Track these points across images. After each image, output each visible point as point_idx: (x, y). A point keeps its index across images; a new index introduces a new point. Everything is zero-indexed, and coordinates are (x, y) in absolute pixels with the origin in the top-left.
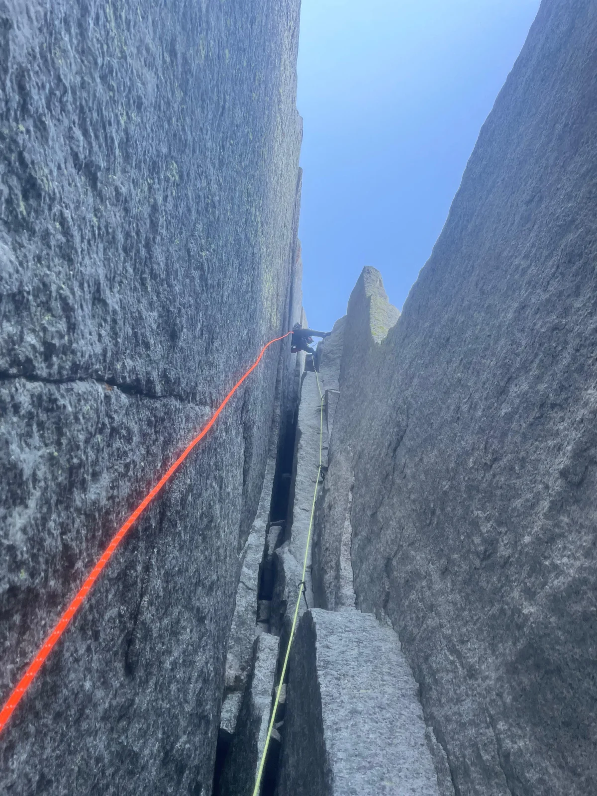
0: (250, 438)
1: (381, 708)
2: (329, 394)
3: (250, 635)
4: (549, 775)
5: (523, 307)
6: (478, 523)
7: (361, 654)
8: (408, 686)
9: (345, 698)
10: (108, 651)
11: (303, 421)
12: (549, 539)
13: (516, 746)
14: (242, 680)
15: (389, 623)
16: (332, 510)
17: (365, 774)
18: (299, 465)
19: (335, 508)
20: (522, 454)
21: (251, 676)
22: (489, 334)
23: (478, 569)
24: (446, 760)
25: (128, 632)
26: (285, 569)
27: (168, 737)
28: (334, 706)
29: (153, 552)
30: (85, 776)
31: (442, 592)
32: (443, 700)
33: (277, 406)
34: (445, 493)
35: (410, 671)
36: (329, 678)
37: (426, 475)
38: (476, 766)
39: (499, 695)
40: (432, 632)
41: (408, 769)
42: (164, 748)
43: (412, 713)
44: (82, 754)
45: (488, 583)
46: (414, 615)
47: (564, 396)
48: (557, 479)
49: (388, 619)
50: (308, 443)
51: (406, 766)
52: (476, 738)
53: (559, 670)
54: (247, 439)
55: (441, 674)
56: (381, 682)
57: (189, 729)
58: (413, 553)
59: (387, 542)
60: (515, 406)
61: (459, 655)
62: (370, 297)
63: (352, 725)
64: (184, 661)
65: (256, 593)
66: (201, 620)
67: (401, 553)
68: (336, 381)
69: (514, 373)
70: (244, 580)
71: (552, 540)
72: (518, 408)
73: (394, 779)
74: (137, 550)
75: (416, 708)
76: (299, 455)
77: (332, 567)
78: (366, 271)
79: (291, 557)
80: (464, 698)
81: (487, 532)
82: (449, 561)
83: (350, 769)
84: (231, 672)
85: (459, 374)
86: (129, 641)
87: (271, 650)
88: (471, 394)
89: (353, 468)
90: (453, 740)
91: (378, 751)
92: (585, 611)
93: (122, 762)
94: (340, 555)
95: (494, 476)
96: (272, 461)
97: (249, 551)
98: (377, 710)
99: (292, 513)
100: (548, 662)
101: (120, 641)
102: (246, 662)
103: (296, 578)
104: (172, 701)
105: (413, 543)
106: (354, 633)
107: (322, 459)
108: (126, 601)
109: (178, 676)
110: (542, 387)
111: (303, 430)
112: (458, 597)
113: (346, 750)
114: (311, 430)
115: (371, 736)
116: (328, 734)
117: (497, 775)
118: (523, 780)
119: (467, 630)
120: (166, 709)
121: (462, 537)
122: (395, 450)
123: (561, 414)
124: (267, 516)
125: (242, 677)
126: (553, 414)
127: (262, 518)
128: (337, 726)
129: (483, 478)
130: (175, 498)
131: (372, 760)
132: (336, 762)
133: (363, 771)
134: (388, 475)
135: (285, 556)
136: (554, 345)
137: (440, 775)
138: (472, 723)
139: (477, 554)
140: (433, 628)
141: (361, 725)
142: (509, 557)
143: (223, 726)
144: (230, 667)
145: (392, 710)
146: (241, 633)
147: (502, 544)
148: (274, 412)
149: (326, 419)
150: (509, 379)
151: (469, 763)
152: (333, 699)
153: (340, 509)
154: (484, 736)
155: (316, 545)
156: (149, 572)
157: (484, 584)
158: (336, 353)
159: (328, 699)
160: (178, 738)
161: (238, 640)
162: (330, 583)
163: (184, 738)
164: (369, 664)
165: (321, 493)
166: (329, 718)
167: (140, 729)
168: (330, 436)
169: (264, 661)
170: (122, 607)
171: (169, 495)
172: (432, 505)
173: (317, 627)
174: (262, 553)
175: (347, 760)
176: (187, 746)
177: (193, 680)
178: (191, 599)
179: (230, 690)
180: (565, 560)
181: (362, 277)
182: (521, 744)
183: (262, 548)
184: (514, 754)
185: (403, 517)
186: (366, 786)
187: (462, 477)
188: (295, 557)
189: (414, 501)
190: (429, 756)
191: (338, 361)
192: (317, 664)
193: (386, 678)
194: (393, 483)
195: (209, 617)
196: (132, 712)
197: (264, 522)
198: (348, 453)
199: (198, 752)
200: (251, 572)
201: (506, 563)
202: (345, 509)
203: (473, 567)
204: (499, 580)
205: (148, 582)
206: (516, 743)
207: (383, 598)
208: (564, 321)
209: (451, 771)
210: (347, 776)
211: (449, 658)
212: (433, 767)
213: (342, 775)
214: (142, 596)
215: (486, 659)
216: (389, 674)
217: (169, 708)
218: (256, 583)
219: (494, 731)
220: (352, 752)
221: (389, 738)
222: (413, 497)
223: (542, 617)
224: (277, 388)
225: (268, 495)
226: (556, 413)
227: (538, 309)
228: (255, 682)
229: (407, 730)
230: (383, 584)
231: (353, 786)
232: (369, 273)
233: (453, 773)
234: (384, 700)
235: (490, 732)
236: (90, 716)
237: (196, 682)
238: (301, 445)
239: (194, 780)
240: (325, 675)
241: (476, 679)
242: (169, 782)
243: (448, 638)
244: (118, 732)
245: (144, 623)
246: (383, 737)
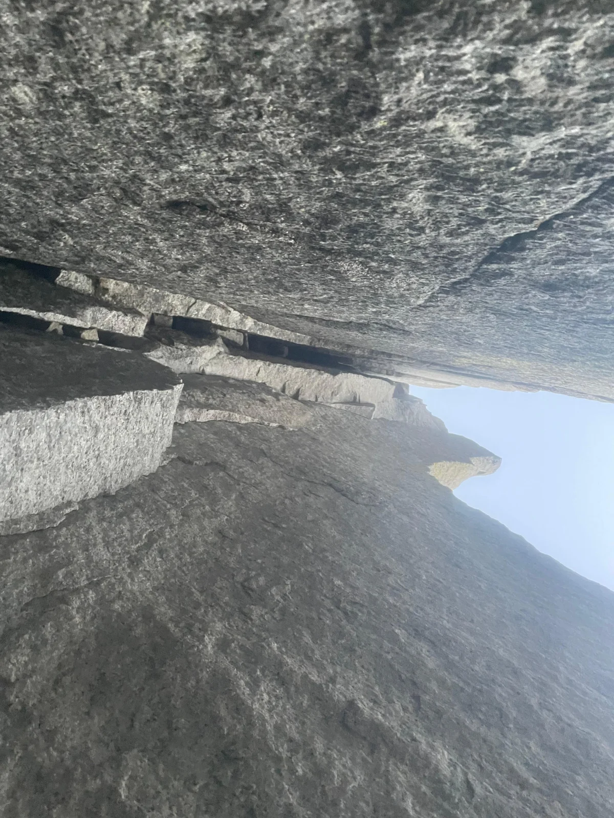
0: (348, 328)
1: (97, 457)
2: (371, 408)
3: (145, 307)
4: (52, 652)
5: (515, 672)
6: (279, 584)
7: (144, 436)
8: (113, 483)
9: (108, 421)
10: (207, 188)
11: (347, 378)
12: (282, 678)
13: (74, 612)
14: (104, 295)
15: (165, 463)
16: (261, 403)
17: (45, 442)
18: (303, 370)
19: (262, 406)
20: (359, 651)
21: (109, 306)
22: (475, 620)
23: (233, 579)
24: (52, 525)
25: (216, 208)
26: (203, 347)
27: (79, 229)
28: (102, 409)
29: (291, 239)
30: (83, 155)
31: (202, 529)
32: (105, 524)
33: (363, 352)
34: (300, 545)
35: (126, 484)
36: (127, 404)
37: (313, 521)
38: (50, 561)
39: (120, 596)
40: (165, 514)
41: (45, 485)
42: (70, 224)
43: (90, 488)
44: (109, 154)
45: (220, 588)
46: (176, 494)
47: (431, 714)
48: (345, 697)
49: (167, 461)
50: (324, 381)
51: (48, 483)
52: (76, 562)
53: (155, 676)
54: (348, 325)
55: (128, 523)
56: (119, 457)
57: (78, 247)
58: (234, 497)
59: (240, 467)
60: (408, 649)
61: (148, 545)
62: (470, 462)
63: (86, 427)
64: (150, 250)
65: (184, 315)
66: (184, 269)
67: (232, 482)
68: (381, 416)
69: (441, 649)
70: (197, 304)
71: (283, 683)
72: (406, 651)
73: (37, 471)
74: (303, 225)
75: (94, 491)
76: (313, 370)
77: (207, 399)
78: (496, 460)
79: (214, 354)
80: (110, 550)
81: (272, 595)
82: (234, 541)
83: (50, 427)
84: (111, 284)
85: (424, 577)
86: (204, 208)
87: (133, 329)
88: (407, 590)
89: (300, 430)
90: (71, 535)
91: (63, 455)
92: (221, 719)
93: (75, 188)
94: (221, 410)
95: (330, 611)
96: (308, 341)
97: (224, 311)
98: (97, 453)
99: (255, 358)
100: (163, 663)
101: (211, 199)
102: (120, 300)
103: (195, 358)
104: (115, 236)
105: (243, 497)
106: (160, 428)
107: (307, 395)
108: (253, 209)
109: (137, 243)
110: (434, 686)
111: (337, 377)
112: (201, 549)
113: (66, 422)
114: (337, 385)
115: (76, 447)
116: (80, 403)
117: (44, 586)
118: (43, 619)
119: (173, 558)
120: (109, 230)
121: (259, 561)
122: (331, 485)
123: (410, 708)
124: (256, 332)
125: (106, 296)
126: (408, 696)
127: (254, 326)
128: (86, 413)
129: (325, 596)
130: (343, 266)
131: (56, 449)
132: (57, 412)
133: (47, 440)
134: (305, 474)
135: (216, 347)
136: (483, 709)
137: (37, 517)
138: (89, 559)
139: (248, 579)
140: (169, 517)
141: (85, 436)
142: (251, 620)
143: (63, 273)
144: (117, 284)
145: (95, 467)
146: (147, 297)
147: (263, 613)
148: (358, 348)
149: (345, 402)
150: (433, 643)
151: (52, 553)
152: (108, 408)
153: (262, 412)
154: (80, 574)
155: (224, 382)
156: (272, 234)
157: (219, 584)
158: (409, 418)
159: (109, 402)
160: (73, 236)
161: (141, 294)
162: (193, 397)
163: (71, 242)
164: (135, 444)
165: (274, 391)
166: (93, 403)
167: (103, 207)
168: (328, 405)
169: (124, 321)
170: (247, 205)
171: (348, 260)
172: (284, 526)
173: (170, 391)
174: (221, 324)
175: (57, 423)
176: (62, 244)
177: (125, 255)
178: (211, 262)
179: (96, 282)
180: (266, 697)
181: (491, 454)
182: (77, 619)
183: (225, 325)
184: (68, 610)
185: (267, 489)
186: (35, 443)
187: (320, 568)
188: (214, 358)
189: (283, 503)
190: (53, 506)
191: (401, 419)
192: (140, 391)
193: (122, 461)
194: (297, 480)
195: (184, 275)
196: (127, 203)
197: (250, 329)
198: (314, 425)
199: (51, 252)
200: (204, 311)
201: (246, 616)
202: (262, 418)
203: (235, 573)
204: (226, 604)
205: (261, 231)
206: (78, 612)
207: (187, 458)
208: (511, 726)
209: (41, 530)
210: (44, 424)
211: (143, 533)
212: (43, 509)
213: (46, 418)
214: (247, 224)
215: (149, 580)
216: (125, 464)
217: (108, 233)
218: (193, 316)
219: (85, 586)
220: (64, 428)
221: (72, 466)
222: (287, 501)
223: (207, 661)
224: (383, 353)
225: (275, 335)
226: (411, 702)
227: (518, 693)
228: (104, 310)
229: (77, 483)
230: (200, 459)
231: (36, 431)
232: (494, 462)
233: (40, 532)
234: (105, 460)
235: (83, 582)
236: (146, 166)
237: (123, 258)
238: (322, 374)
239: (25, 246)
240: (129, 400)
241: (129, 567)
242: (32, 224)
243: (161, 534)
244: (111, 187)
245: (221, 224)
246: (74, 460)
